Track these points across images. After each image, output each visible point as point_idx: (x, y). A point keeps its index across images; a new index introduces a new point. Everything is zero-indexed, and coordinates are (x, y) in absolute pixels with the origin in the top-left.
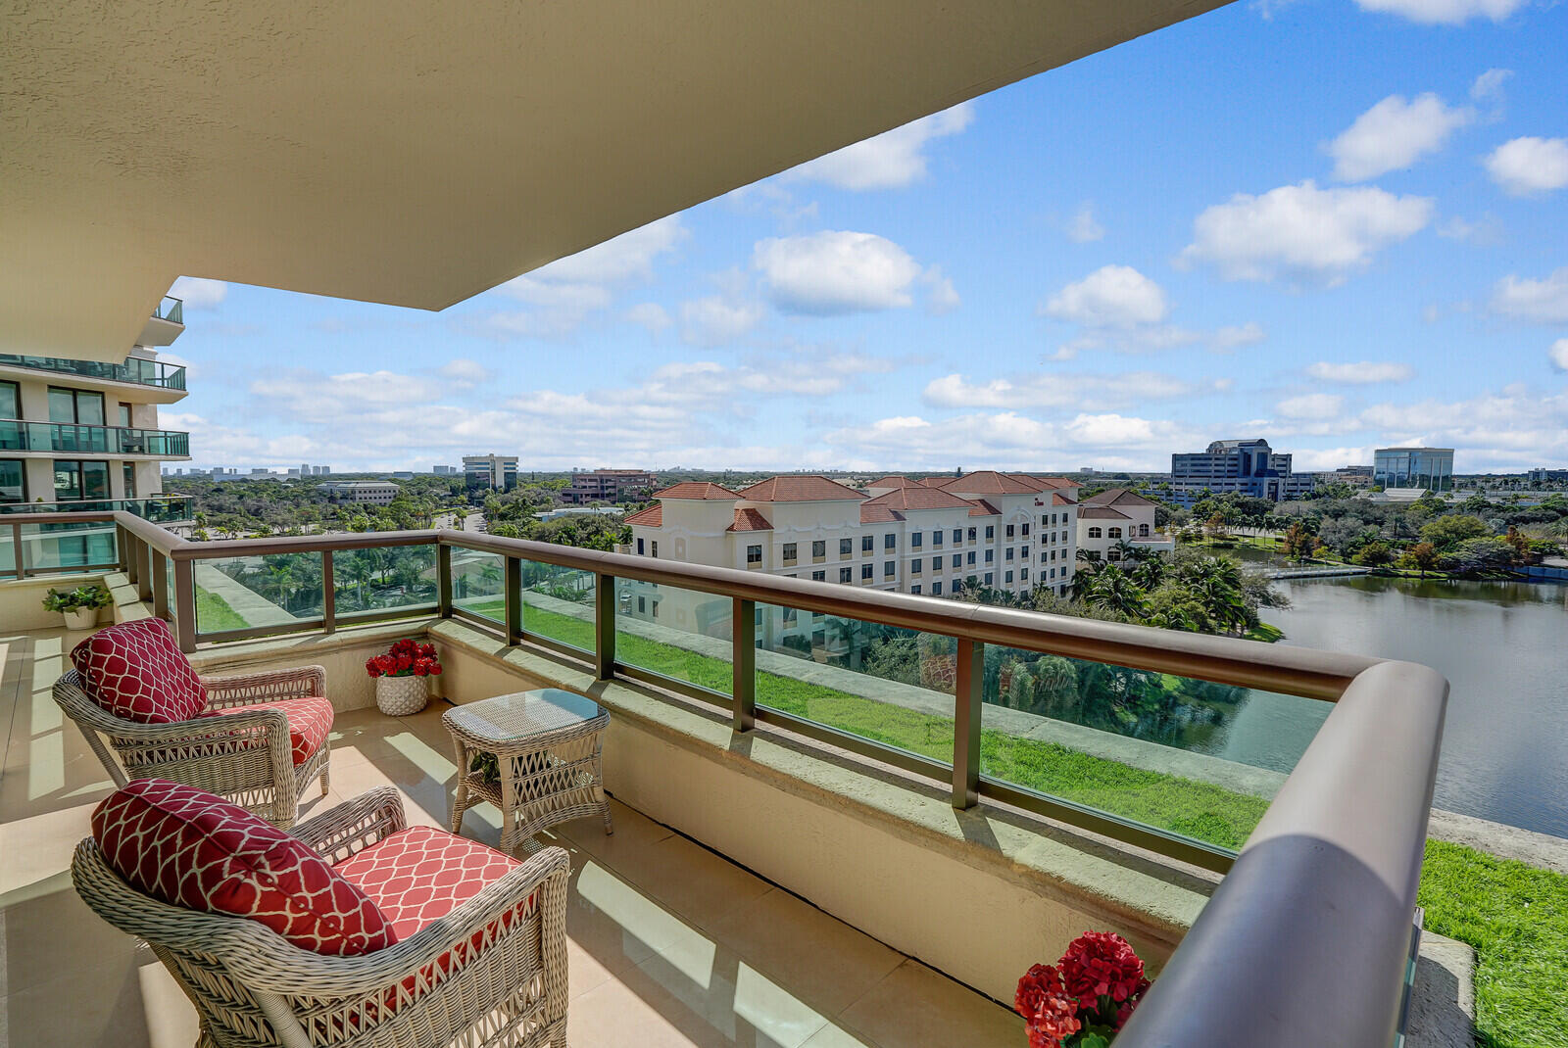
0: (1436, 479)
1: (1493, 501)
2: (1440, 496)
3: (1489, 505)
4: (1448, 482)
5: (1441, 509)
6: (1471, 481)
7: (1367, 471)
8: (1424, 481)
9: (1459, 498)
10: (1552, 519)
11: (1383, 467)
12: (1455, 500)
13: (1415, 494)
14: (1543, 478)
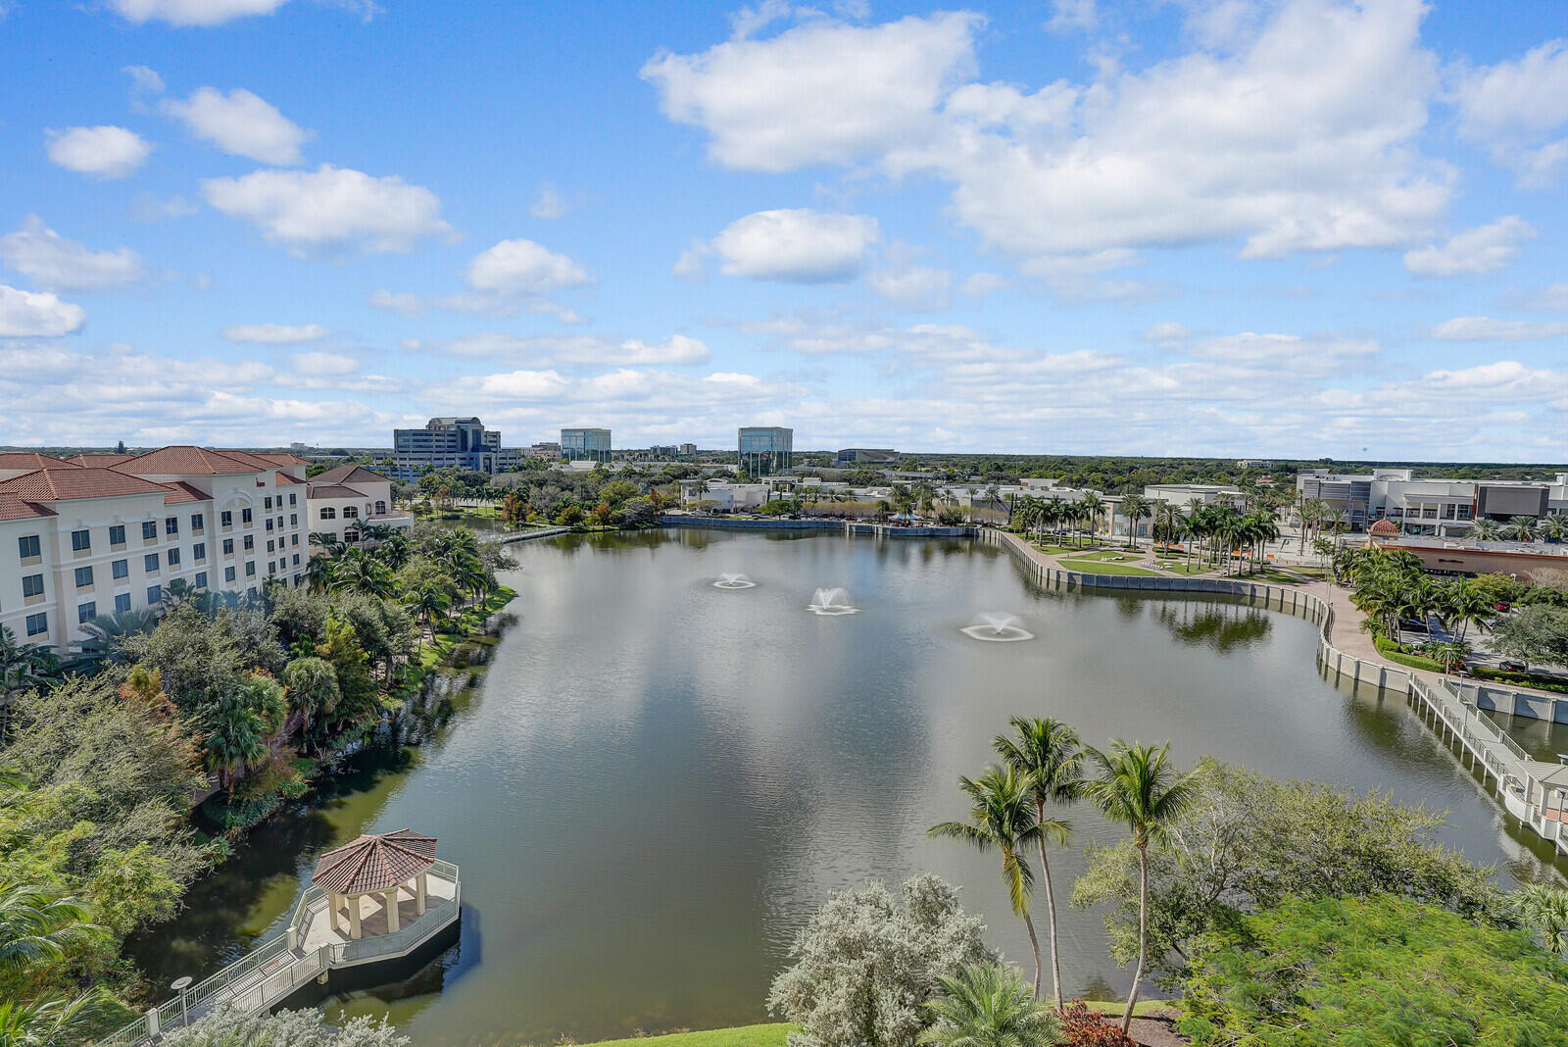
0: (602, 453)
1: (637, 469)
2: (605, 466)
3: (635, 473)
4: (606, 455)
5: (608, 476)
6: (621, 455)
7: (555, 447)
8: (594, 455)
9: (618, 467)
10: (670, 482)
11: (567, 444)
12: (615, 470)
13: (588, 465)
14: (659, 452)
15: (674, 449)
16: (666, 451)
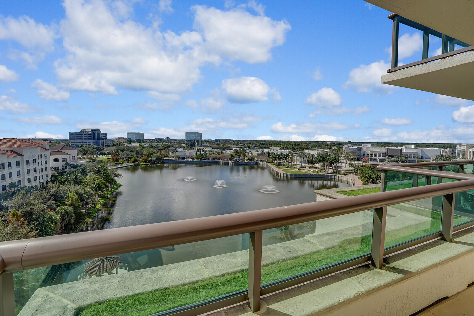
0: (141, 140)
1: (153, 145)
2: (143, 144)
3: (153, 146)
4: (143, 141)
5: (144, 148)
6: (147, 141)
7: (123, 138)
8: (138, 141)
9: (147, 145)
10: (164, 149)
11: (129, 137)
12: (146, 146)
13: (137, 144)
14: (158, 140)
15: (163, 139)
16: (160, 139)
